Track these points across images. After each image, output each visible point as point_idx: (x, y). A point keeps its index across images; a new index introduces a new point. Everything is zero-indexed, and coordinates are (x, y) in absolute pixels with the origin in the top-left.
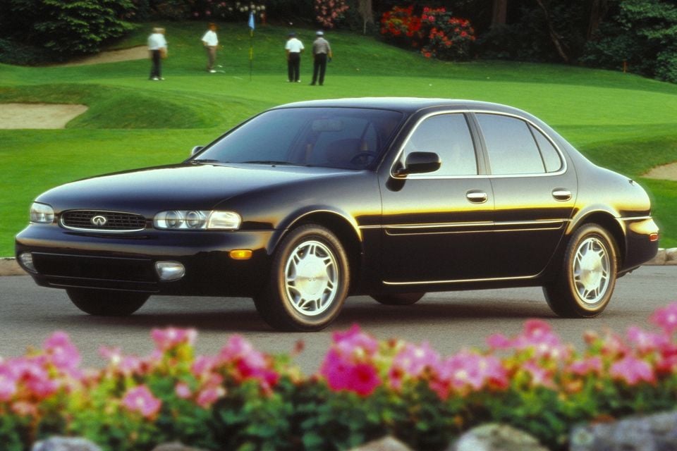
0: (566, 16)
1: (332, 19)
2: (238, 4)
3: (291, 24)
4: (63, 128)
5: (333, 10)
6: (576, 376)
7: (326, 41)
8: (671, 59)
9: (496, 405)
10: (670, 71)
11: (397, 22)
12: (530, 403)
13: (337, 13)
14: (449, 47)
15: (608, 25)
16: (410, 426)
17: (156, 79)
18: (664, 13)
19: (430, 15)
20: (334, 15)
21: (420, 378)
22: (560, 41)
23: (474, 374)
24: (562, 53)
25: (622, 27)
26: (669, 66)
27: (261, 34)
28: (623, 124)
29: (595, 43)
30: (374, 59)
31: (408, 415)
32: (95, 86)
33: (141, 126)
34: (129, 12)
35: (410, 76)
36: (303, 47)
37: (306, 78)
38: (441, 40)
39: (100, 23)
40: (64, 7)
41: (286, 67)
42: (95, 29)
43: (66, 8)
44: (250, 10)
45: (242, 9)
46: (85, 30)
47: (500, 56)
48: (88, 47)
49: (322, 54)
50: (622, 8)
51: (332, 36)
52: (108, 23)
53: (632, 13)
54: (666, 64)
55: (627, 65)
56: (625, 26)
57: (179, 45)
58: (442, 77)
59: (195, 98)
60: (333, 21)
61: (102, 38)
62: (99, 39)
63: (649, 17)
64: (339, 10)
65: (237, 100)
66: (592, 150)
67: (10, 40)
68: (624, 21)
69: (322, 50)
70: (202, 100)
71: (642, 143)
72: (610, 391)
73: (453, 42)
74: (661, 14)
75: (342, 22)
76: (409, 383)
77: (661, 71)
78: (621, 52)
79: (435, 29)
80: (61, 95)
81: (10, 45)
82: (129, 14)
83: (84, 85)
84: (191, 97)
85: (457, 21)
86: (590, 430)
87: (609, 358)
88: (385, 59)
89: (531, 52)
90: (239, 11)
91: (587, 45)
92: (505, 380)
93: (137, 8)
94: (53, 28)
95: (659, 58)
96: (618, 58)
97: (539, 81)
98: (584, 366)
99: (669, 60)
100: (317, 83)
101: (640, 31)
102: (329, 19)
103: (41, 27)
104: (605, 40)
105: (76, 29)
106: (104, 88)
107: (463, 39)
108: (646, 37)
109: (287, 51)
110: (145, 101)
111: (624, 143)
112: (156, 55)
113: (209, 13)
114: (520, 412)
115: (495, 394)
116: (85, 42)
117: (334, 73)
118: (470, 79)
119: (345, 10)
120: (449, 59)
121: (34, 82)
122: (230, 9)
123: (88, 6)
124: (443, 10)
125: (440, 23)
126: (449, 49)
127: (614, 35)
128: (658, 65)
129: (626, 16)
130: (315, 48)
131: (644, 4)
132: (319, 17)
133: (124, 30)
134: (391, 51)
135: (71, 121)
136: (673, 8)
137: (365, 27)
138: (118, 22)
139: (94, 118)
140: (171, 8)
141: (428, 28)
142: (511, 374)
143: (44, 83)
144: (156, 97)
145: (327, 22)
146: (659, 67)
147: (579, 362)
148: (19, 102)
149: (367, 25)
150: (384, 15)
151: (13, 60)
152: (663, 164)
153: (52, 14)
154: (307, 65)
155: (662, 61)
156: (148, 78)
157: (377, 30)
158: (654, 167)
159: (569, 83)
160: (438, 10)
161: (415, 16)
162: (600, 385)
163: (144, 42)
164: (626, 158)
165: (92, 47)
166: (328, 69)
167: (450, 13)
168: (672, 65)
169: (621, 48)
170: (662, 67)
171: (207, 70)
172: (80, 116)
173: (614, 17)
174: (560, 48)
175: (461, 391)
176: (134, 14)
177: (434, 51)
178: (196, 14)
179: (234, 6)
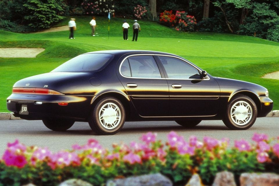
0: (232, 14)
1: (141, 15)
2: (104, 9)
3: (125, 17)
4: (35, 57)
5: (141, 12)
6: (109, 161)
7: (138, 24)
8: (273, 32)
9: (75, 172)
10: (273, 36)
11: (166, 16)
12: (90, 171)
13: (142, 13)
14: (186, 26)
15: (248, 18)
16: (40, 179)
17: (72, 38)
18: (270, 14)
19: (179, 14)
20: (141, 14)
21: (44, 161)
22: (230, 24)
23: (66, 159)
24: (230, 29)
25: (254, 19)
26: (272, 34)
27: (113, 21)
28: (254, 57)
29: (243, 25)
30: (157, 31)
31: (39, 175)
32: (48, 41)
33: (66, 56)
34: (61, 12)
35: (171, 38)
36: (129, 26)
37: (130, 38)
38: (183, 24)
39: (50, 16)
40: (36, 10)
41: (123, 34)
42: (48, 19)
43: (37, 10)
44: (109, 11)
45: (105, 11)
46: (44, 19)
47: (206, 30)
48: (45, 26)
49: (137, 29)
50: (254, 12)
51: (140, 22)
52: (53, 17)
53: (258, 14)
54: (271, 34)
55: (256, 34)
56: (255, 19)
57: (81, 25)
58: (184, 38)
59: (86, 46)
60: (141, 16)
61: (51, 22)
62: (49, 23)
63: (264, 15)
64: (143, 12)
65: (103, 47)
66: (242, 67)
67: (14, 23)
68: (255, 17)
69: (137, 27)
70: (89, 46)
71: (261, 65)
72: (123, 166)
73: (188, 25)
74: (269, 14)
75: (144, 16)
76: (39, 163)
77: (269, 36)
78: (254, 29)
79: (181, 19)
80: (34, 45)
81: (14, 25)
82: (61, 13)
83: (44, 40)
84: (85, 45)
85: (190, 16)
86: (115, 182)
87: (123, 154)
88: (161, 31)
89: (218, 29)
90: (104, 12)
91: (240, 26)
92: (79, 162)
93: (64, 11)
94: (31, 18)
95: (268, 31)
96: (252, 31)
97: (221, 40)
98: (113, 157)
99: (272, 32)
100: (135, 40)
101: (261, 21)
102: (140, 15)
103: (27, 18)
104: (247, 24)
105: (41, 19)
106: (51, 42)
107: (192, 24)
108: (263, 23)
109: (123, 27)
110: (67, 47)
111: (254, 65)
112: (72, 29)
113: (92, 13)
114: (85, 174)
115: (75, 167)
116: (44, 24)
117: (141, 36)
118: (194, 39)
119: (146, 12)
120: (186, 31)
121: (24, 39)
122: (101, 11)
123: (45, 10)
124: (184, 12)
125: (183, 17)
126: (187, 27)
127: (251, 22)
128: (268, 34)
129: (256, 15)
130: (134, 26)
131: (263, 10)
132: (135, 14)
133: (59, 19)
134: (163, 28)
135: (38, 55)
136: (274, 12)
137: (153, 18)
138: (57, 16)
139: (47, 53)
140: (78, 11)
141: (178, 19)
142: (82, 160)
143: (28, 40)
144: (71, 45)
145: (139, 16)
146: (268, 35)
147: (110, 155)
148: (18, 47)
149: (154, 18)
150: (161, 14)
151: (16, 31)
152: (270, 73)
153: (31, 13)
154: (131, 33)
155: (269, 32)
156: (68, 38)
157: (158, 20)
158: (266, 74)
159: (233, 41)
160: (182, 12)
161: (173, 14)
162: (119, 164)
163: (67, 24)
164: (255, 70)
165: (47, 26)
166: (139, 35)
167: (187, 13)
168: (273, 34)
169: (253, 28)
170: (270, 35)
171: (92, 35)
172: (42, 53)
173: (251, 15)
174: (230, 27)
175: (61, 166)
176: (63, 13)
177: (181, 28)
178: (88, 13)
179: (102, 10)
